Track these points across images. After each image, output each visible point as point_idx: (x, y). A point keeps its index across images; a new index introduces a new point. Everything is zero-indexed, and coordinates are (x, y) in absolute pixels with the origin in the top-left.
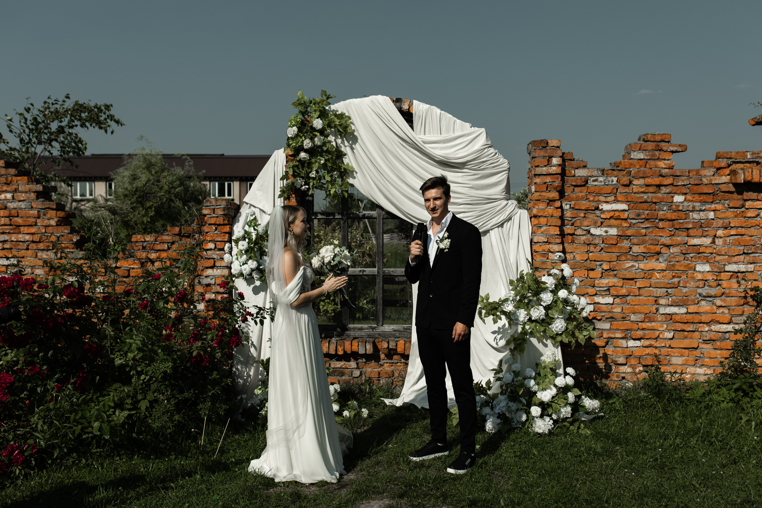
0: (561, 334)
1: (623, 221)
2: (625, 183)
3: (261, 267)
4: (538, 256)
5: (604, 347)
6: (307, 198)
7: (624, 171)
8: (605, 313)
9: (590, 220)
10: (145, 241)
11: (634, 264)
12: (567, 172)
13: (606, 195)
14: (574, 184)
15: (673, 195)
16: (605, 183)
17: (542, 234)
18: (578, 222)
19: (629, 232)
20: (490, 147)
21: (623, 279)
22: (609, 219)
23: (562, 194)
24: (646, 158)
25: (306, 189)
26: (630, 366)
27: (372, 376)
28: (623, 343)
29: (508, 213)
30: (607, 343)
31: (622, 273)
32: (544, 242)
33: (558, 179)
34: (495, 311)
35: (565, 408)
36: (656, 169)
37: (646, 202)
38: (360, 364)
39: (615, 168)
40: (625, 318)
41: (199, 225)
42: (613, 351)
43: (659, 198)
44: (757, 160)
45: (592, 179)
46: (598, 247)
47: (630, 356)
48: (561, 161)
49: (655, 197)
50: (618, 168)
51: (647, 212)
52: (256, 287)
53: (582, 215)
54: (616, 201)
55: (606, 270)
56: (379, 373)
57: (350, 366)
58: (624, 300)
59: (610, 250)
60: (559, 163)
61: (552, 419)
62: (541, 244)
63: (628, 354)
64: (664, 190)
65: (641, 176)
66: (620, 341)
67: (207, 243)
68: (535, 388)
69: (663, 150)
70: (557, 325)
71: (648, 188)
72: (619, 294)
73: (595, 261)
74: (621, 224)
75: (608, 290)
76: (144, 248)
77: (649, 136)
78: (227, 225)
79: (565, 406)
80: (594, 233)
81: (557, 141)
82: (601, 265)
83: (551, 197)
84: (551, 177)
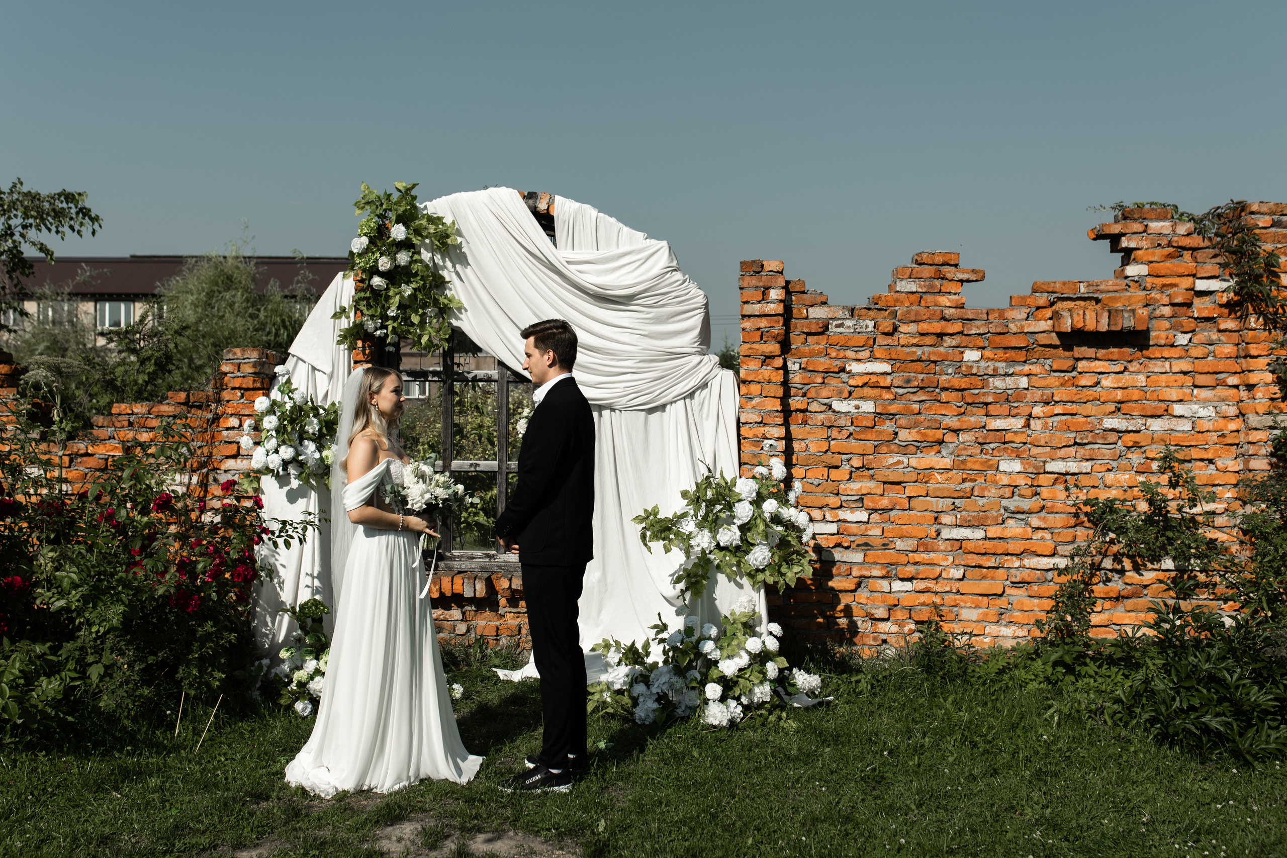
0: (763, 570)
1: (884, 391)
2: (886, 330)
3: (300, 458)
4: (747, 445)
5: (854, 591)
6: (387, 349)
7: (886, 310)
8: (856, 537)
9: (832, 388)
10: (132, 414)
11: (901, 459)
12: (794, 311)
13: (856, 349)
14: (806, 331)
15: (962, 349)
16: (855, 329)
17: (753, 410)
18: (813, 391)
19: (893, 409)
20: (675, 270)
21: (885, 483)
22: (862, 387)
23: (786, 346)
24: (920, 290)
25: (382, 335)
26: (896, 622)
27: (486, 633)
28: (884, 585)
29: (701, 375)
30: (859, 585)
31: (882, 472)
32: (756, 423)
33: (778, 322)
34: (667, 533)
35: (761, 687)
36: (936, 308)
37: (919, 360)
38: (467, 613)
39: (872, 306)
40: (888, 545)
41: (217, 388)
42: (868, 598)
43: (940, 354)
44: (1095, 296)
45: (835, 323)
46: (844, 432)
47: (896, 606)
48: (783, 294)
49: (935, 353)
50: (877, 306)
51: (921, 376)
52: (292, 489)
53: (820, 380)
54: (873, 358)
55: (857, 469)
56: (498, 629)
57: (451, 616)
58: (886, 515)
59: (862, 436)
60: (780, 298)
61: (741, 704)
62: (751, 426)
63: (892, 602)
64: (950, 342)
65: (913, 318)
66: (879, 581)
67: (227, 418)
68: (716, 655)
69: (947, 279)
70: (756, 555)
71: (923, 338)
72: (878, 507)
73: (839, 453)
74: (880, 396)
75: (861, 500)
76: (131, 424)
77: (925, 256)
78: (259, 389)
79: (761, 683)
80: (837, 409)
81: (777, 263)
82: (849, 460)
83: (768, 351)
84: (767, 320)
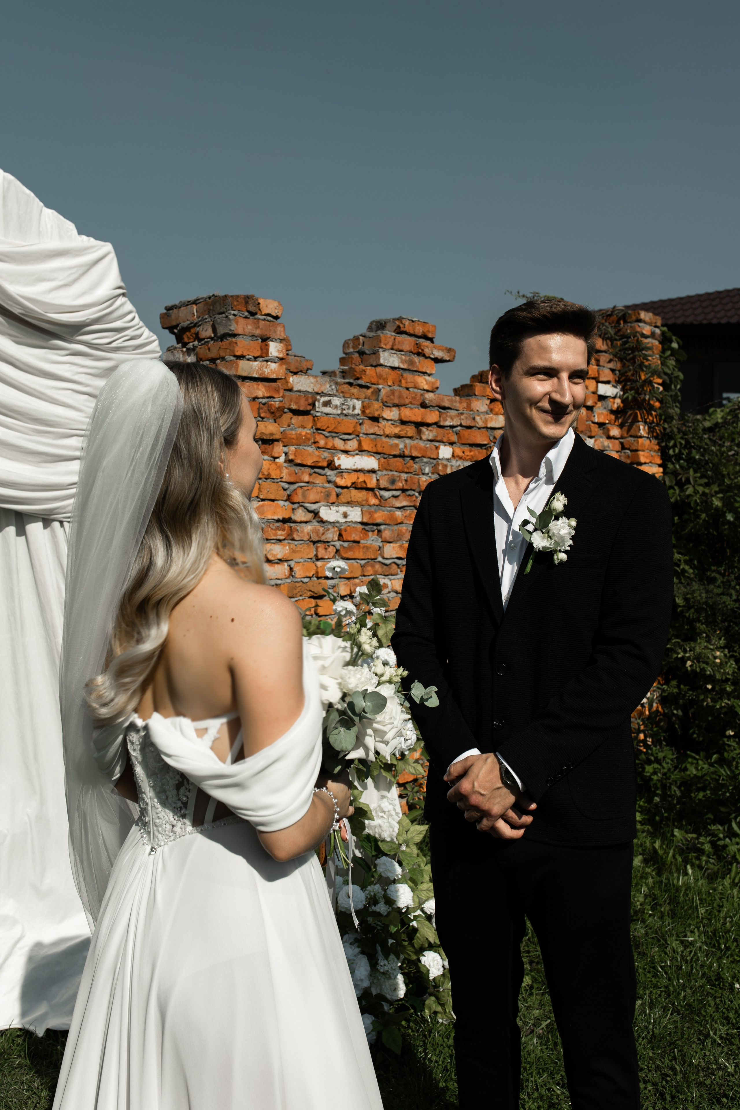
1: (370, 494)
7: (368, 388)
9: (319, 489)
11: (385, 581)
13: (346, 437)
14: (294, 407)
15: (437, 444)
16: (343, 410)
18: (300, 492)
19: (378, 517)
22: (350, 488)
24: (402, 366)
36: (416, 390)
37: (402, 456)
39: (353, 381)
43: (420, 449)
45: (322, 399)
46: (331, 548)
48: (284, 351)
49: (416, 447)
51: (404, 476)
53: (307, 478)
54: (360, 450)
59: (350, 554)
60: (281, 355)
64: (428, 433)
65: (396, 401)
69: (424, 355)
71: (404, 427)
73: (325, 578)
74: (367, 500)
80: (325, 518)
81: (274, 304)
82: (334, 586)
83: (267, 432)
84: (265, 387)
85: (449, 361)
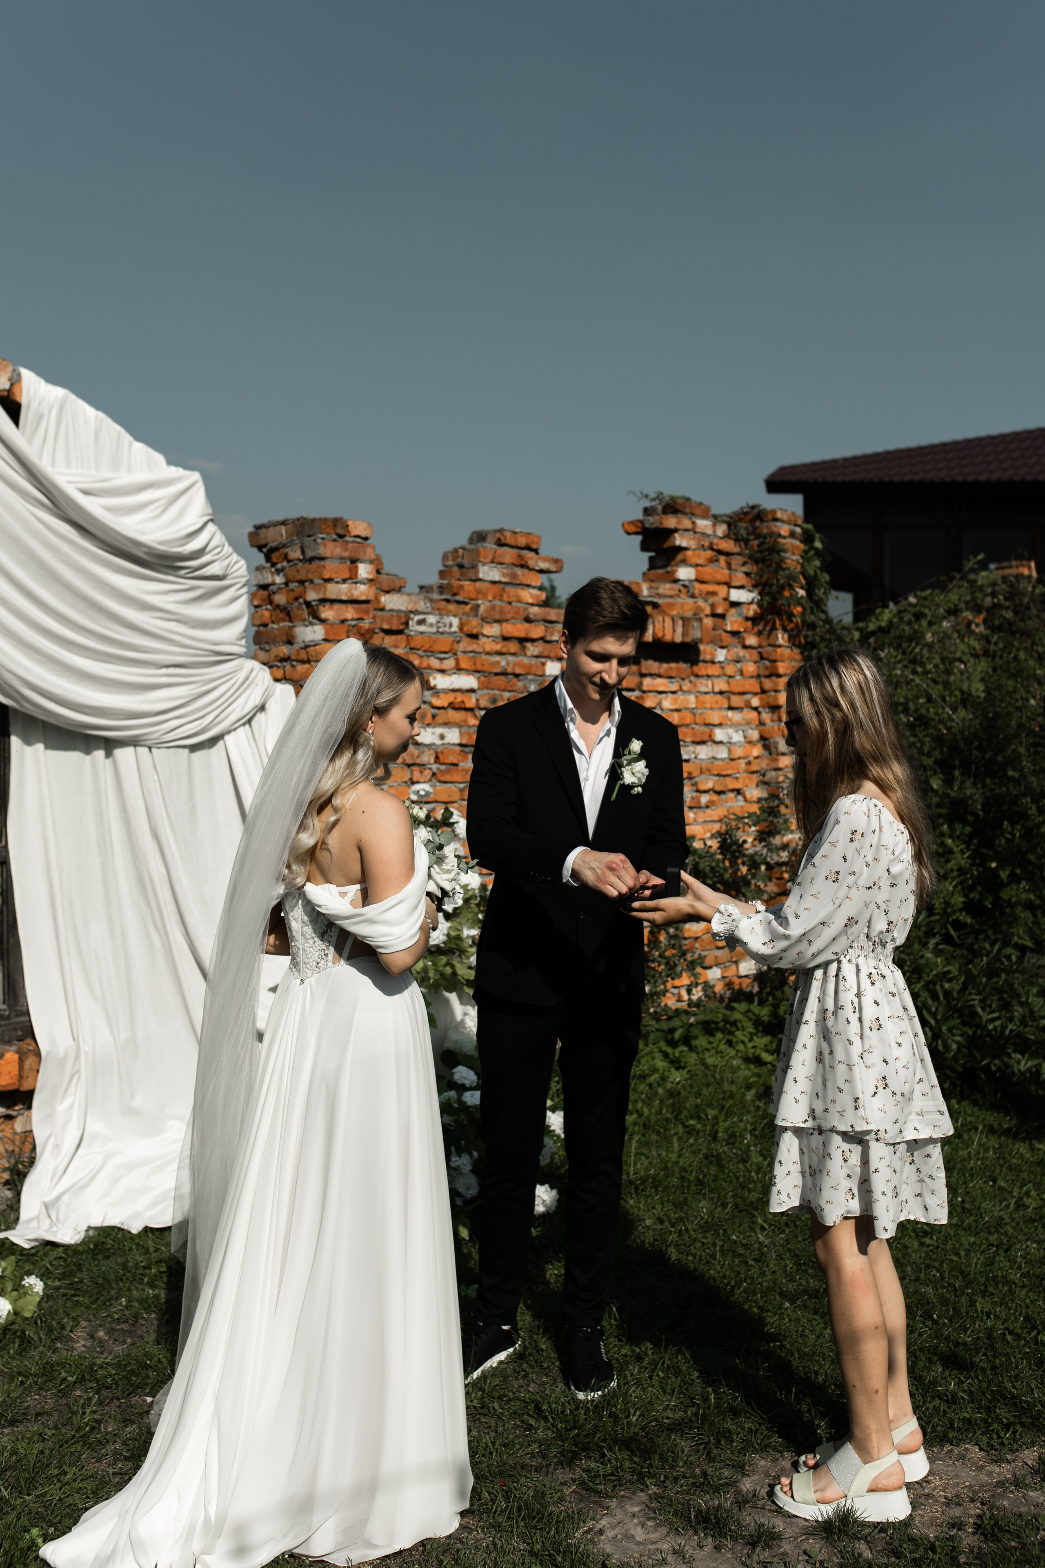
1: (469, 714)
2: (470, 632)
7: (466, 604)
13: (442, 656)
14: (385, 626)
15: (543, 660)
16: (438, 628)
20: (213, 522)
22: (447, 708)
24: (503, 580)
29: (257, 692)
33: (368, 613)
36: (519, 605)
37: (504, 673)
43: (524, 666)
45: (416, 618)
46: (427, 772)
48: (373, 572)
49: (519, 664)
50: (457, 598)
54: (458, 669)
59: (447, 778)
60: (371, 576)
64: (532, 649)
65: (497, 617)
69: (528, 567)
71: (506, 643)
74: (466, 721)
77: (505, 535)
80: (421, 740)
81: (365, 525)
84: (354, 608)
85: (556, 572)
